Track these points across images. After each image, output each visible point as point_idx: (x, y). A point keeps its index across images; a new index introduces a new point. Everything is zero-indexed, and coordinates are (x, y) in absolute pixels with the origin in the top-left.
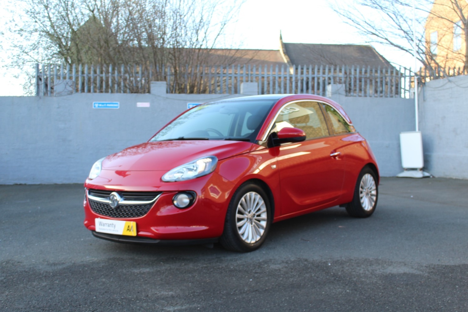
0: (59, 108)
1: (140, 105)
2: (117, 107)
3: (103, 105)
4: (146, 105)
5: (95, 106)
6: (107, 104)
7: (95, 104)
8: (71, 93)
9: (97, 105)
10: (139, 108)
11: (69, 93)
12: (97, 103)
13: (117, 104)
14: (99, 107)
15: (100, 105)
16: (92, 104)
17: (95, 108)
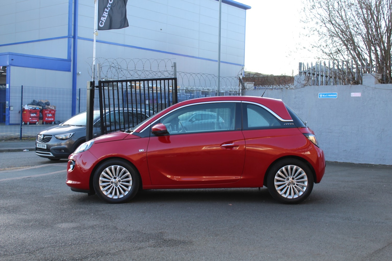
0: (295, 98)
1: (353, 95)
2: (336, 97)
3: (325, 96)
4: (358, 95)
5: (320, 97)
6: (328, 94)
7: (320, 94)
8: (305, 85)
9: (321, 96)
10: (352, 97)
11: (302, 86)
12: (321, 94)
13: (336, 94)
14: (322, 97)
15: (324, 96)
16: (318, 94)
17: (320, 98)
